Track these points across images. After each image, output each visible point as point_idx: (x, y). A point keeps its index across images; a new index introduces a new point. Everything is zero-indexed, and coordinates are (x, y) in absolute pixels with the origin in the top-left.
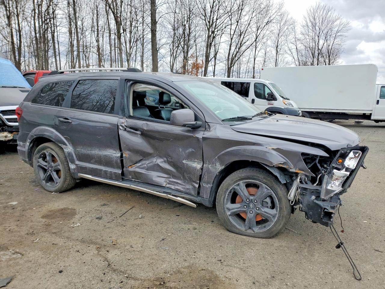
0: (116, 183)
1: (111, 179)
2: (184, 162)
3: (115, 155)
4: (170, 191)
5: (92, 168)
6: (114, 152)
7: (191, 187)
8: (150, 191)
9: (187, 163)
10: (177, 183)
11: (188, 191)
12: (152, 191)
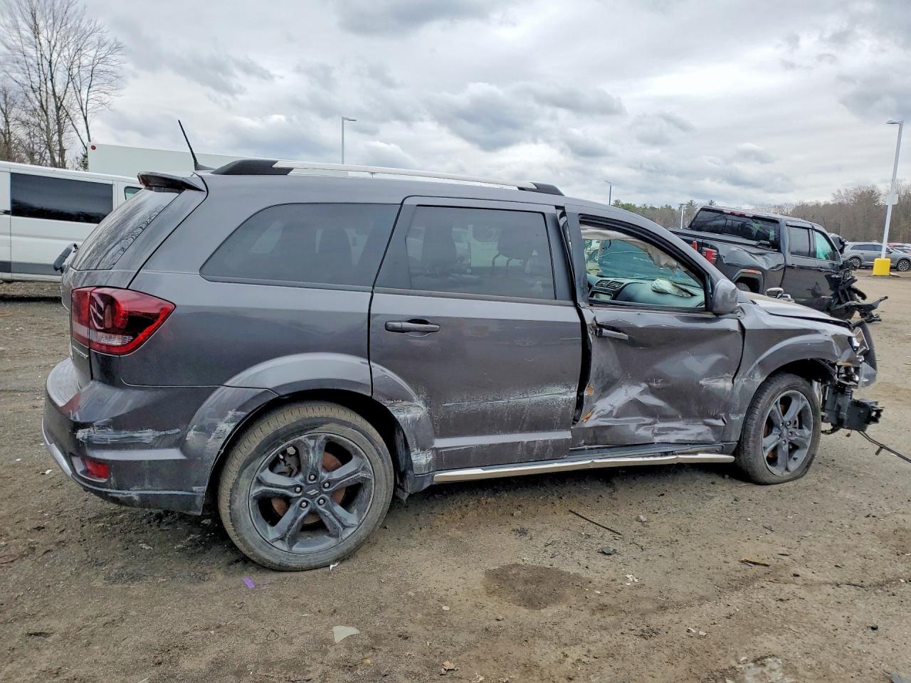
0: (556, 465)
1: (540, 459)
2: (702, 382)
3: (565, 397)
4: (669, 449)
5: (491, 445)
6: (563, 390)
7: (703, 429)
8: (641, 459)
9: (707, 383)
10: (672, 429)
11: (700, 438)
12: (646, 459)
